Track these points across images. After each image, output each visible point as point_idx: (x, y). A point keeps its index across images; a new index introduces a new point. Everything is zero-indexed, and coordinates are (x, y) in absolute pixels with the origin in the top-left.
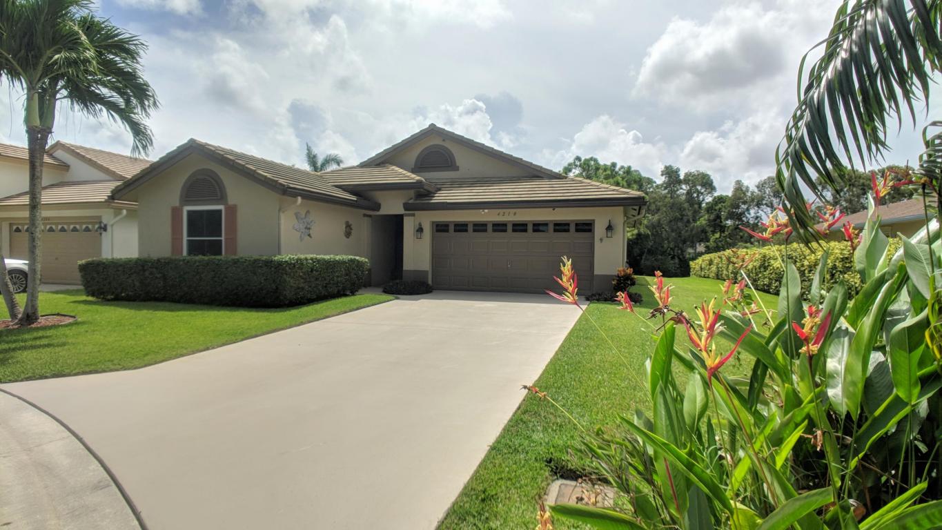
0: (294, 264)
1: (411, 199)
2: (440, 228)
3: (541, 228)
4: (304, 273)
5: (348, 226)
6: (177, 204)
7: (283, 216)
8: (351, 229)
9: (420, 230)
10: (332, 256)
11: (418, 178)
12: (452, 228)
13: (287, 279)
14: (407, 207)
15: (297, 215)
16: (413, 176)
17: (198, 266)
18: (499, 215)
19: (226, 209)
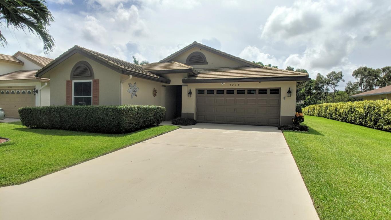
0: (128, 110)
1: (186, 77)
2: (200, 92)
3: (252, 92)
4: (133, 115)
5: (155, 91)
6: (69, 79)
7: (122, 85)
8: (156, 92)
9: (190, 93)
10: (148, 106)
11: (190, 67)
12: (206, 92)
13: (125, 119)
14: (184, 81)
15: (130, 85)
16: (187, 66)
17: (77, 111)
18: (230, 85)
19: (93, 81)
